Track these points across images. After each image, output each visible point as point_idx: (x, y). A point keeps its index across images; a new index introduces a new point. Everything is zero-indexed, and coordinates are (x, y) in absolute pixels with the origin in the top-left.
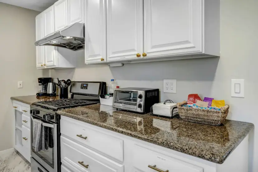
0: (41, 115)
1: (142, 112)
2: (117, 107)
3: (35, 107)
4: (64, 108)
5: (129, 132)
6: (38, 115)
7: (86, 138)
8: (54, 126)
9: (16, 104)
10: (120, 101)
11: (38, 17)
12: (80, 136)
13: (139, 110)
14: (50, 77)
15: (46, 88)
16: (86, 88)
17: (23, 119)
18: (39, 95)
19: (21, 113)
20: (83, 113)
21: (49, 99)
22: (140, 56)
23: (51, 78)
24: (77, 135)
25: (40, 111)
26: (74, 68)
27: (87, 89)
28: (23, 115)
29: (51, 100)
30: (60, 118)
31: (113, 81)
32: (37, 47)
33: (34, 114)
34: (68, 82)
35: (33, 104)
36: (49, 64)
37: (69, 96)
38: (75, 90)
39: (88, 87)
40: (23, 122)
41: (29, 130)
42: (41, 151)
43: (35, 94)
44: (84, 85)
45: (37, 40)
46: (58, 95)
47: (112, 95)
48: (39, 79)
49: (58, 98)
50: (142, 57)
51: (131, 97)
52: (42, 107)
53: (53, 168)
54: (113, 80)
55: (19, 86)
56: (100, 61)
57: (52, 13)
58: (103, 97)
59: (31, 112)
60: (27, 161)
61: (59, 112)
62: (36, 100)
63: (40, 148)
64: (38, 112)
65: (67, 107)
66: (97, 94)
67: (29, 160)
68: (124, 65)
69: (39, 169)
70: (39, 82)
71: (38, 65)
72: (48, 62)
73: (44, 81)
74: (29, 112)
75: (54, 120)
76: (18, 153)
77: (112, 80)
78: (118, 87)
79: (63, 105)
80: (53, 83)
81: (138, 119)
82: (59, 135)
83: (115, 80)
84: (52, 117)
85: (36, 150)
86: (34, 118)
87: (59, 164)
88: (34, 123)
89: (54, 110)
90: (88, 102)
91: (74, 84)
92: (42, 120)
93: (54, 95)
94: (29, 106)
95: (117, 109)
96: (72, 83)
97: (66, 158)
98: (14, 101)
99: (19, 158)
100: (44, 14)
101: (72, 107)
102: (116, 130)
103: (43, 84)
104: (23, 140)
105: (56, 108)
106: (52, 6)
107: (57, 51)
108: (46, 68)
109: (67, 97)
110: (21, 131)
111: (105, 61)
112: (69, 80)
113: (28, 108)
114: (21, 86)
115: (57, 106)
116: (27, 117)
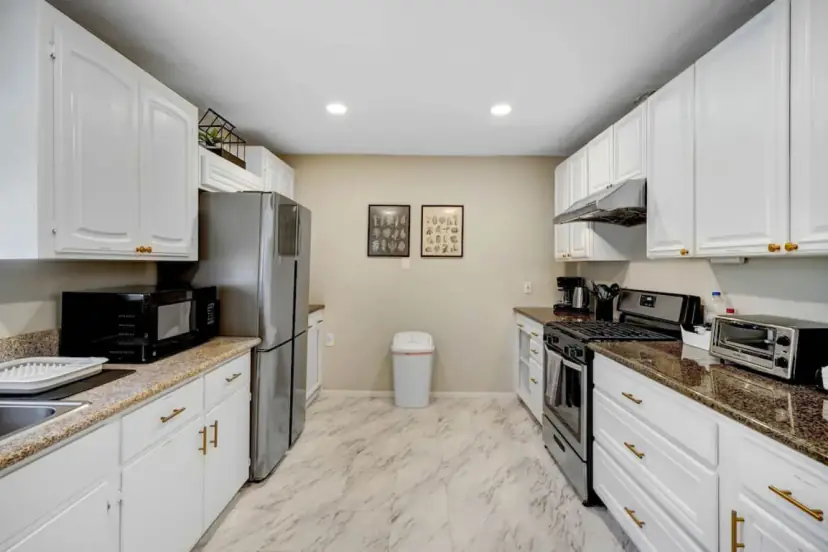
0: (560, 345)
1: (789, 377)
2: (724, 357)
3: (551, 331)
4: (602, 340)
5: (729, 408)
6: (556, 344)
7: (639, 402)
8: (582, 369)
9: (522, 319)
10: (728, 343)
11: (558, 171)
12: (629, 396)
13: (779, 371)
14: (579, 275)
15: (570, 296)
16: (652, 304)
17: (532, 347)
18: (558, 309)
19: (529, 337)
20: (644, 356)
21: (577, 318)
22: (779, 248)
23: (580, 279)
24: (623, 394)
25: (560, 340)
26: (626, 263)
27: (653, 306)
28: (531, 340)
29: (579, 320)
30: (593, 357)
31: (716, 297)
32: (556, 226)
33: (550, 341)
34: (614, 290)
35: (548, 325)
36: (577, 254)
37: (616, 316)
38: (626, 307)
39: (657, 304)
40: (532, 353)
41: (541, 368)
42: (560, 406)
43: (551, 305)
44: (649, 298)
45: (557, 214)
46: (592, 313)
47: (708, 326)
48: (559, 279)
49: (594, 318)
50: (783, 252)
51: (766, 338)
52: (563, 331)
53: (579, 441)
54: (719, 294)
55: (526, 291)
56: (678, 254)
57: (583, 161)
58: (690, 328)
59: (545, 338)
60: (536, 421)
61: (591, 345)
62: (552, 318)
63: (558, 402)
64: (556, 340)
65: (607, 339)
66: (677, 320)
67: (540, 420)
68: (750, 262)
69: (555, 437)
70: (559, 285)
71: (558, 255)
72: (575, 250)
73: (567, 284)
74: (541, 337)
75: (582, 359)
76: (522, 402)
77: (714, 294)
78: (731, 311)
79: (602, 334)
80: (583, 287)
81: (775, 392)
82: (591, 386)
83: (725, 293)
84: (580, 353)
85: (551, 403)
86: (550, 348)
87: (591, 439)
88: (549, 359)
89: (584, 341)
90: (655, 335)
91: (626, 294)
92: (562, 355)
93: (585, 312)
94: (541, 327)
95: (722, 361)
96: (621, 292)
97: (603, 431)
98: (519, 315)
99: (523, 413)
100: (570, 162)
101: (621, 340)
102: (712, 406)
103: (565, 290)
104: (531, 382)
105: (587, 338)
106: (584, 148)
107: (592, 231)
108: (570, 260)
109: (609, 318)
110: (528, 368)
111: (691, 254)
112: (615, 285)
113: (539, 330)
114: (530, 291)
115: (589, 333)
116: (538, 344)
